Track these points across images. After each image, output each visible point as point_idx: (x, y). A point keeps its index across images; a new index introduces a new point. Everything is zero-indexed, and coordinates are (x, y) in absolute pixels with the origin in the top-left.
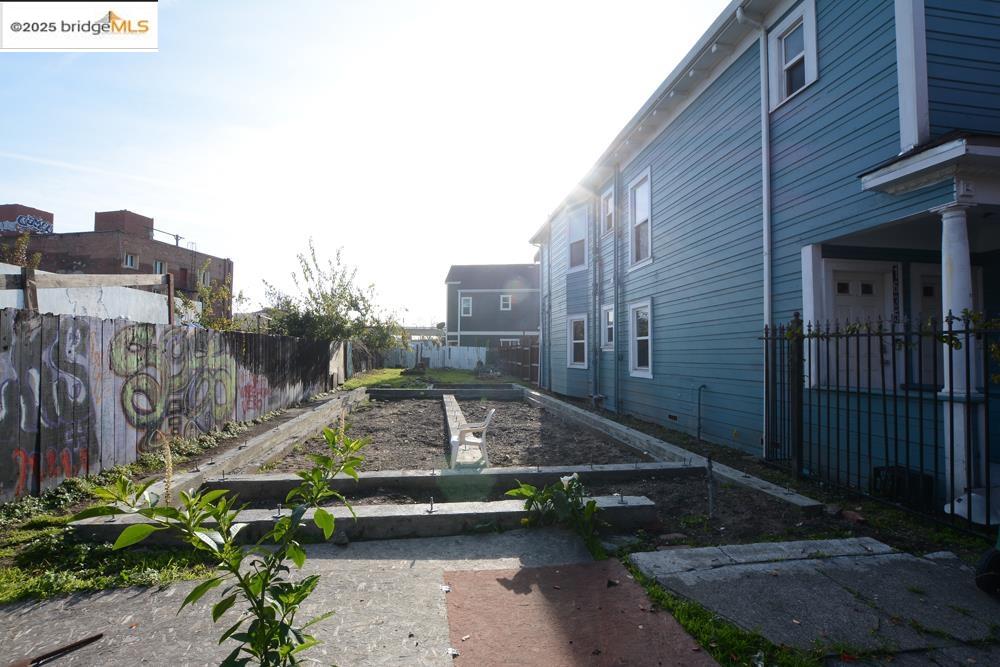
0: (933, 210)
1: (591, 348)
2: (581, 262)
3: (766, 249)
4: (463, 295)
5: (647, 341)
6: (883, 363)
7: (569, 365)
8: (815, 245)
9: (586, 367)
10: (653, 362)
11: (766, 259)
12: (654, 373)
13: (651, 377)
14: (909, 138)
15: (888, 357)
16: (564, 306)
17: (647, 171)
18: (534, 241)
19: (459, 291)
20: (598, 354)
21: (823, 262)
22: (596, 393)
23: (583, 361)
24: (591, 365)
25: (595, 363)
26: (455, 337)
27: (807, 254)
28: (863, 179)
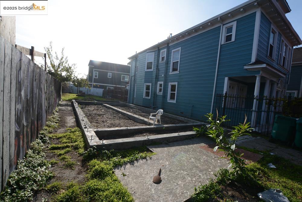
0: (256, 75)
1: (153, 93)
2: (151, 68)
3: (216, 76)
4: (95, 71)
5: (175, 93)
6: (233, 103)
7: (144, 97)
8: (228, 77)
9: (150, 98)
10: (176, 99)
11: (216, 78)
12: (176, 102)
13: (175, 103)
14: (253, 60)
15: (234, 102)
16: (144, 80)
17: (180, 48)
18: (129, 58)
19: (94, 69)
20: (155, 95)
21: (229, 81)
22: (154, 106)
23: (149, 96)
24: (152, 98)
25: (154, 97)
26: (92, 85)
27: (226, 79)
28: (244, 66)
